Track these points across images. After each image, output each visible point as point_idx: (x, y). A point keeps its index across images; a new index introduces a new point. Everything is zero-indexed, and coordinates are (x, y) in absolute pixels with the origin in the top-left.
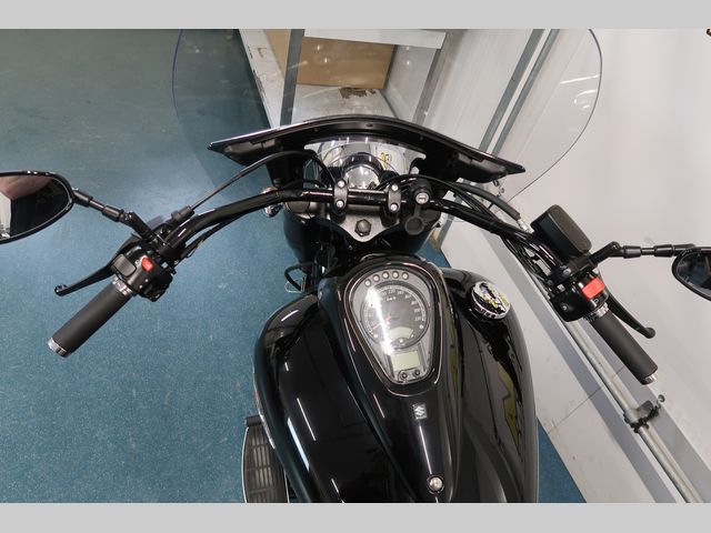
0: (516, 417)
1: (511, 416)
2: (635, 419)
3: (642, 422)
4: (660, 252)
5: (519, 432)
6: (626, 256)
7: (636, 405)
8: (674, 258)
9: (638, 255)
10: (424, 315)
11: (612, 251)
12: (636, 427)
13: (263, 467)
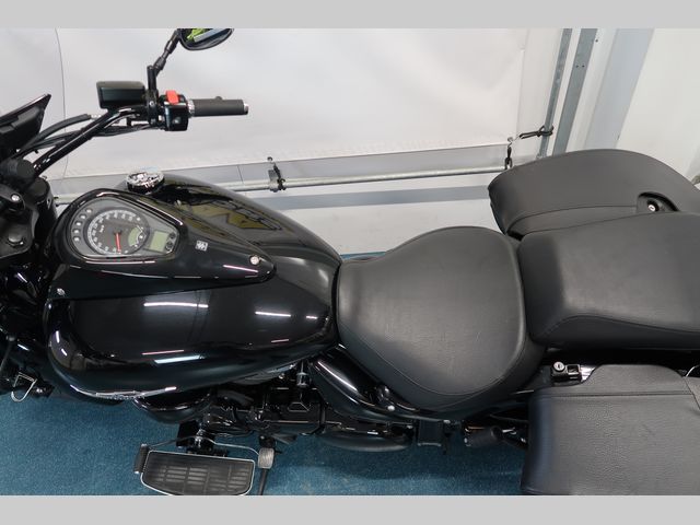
0: (247, 217)
1: (243, 222)
2: (276, 185)
3: (280, 181)
4: (170, 50)
5: (259, 220)
6: (161, 68)
7: (268, 180)
8: (179, 43)
9: (165, 62)
10: (130, 213)
11: (153, 72)
12: (281, 187)
13: (187, 476)
